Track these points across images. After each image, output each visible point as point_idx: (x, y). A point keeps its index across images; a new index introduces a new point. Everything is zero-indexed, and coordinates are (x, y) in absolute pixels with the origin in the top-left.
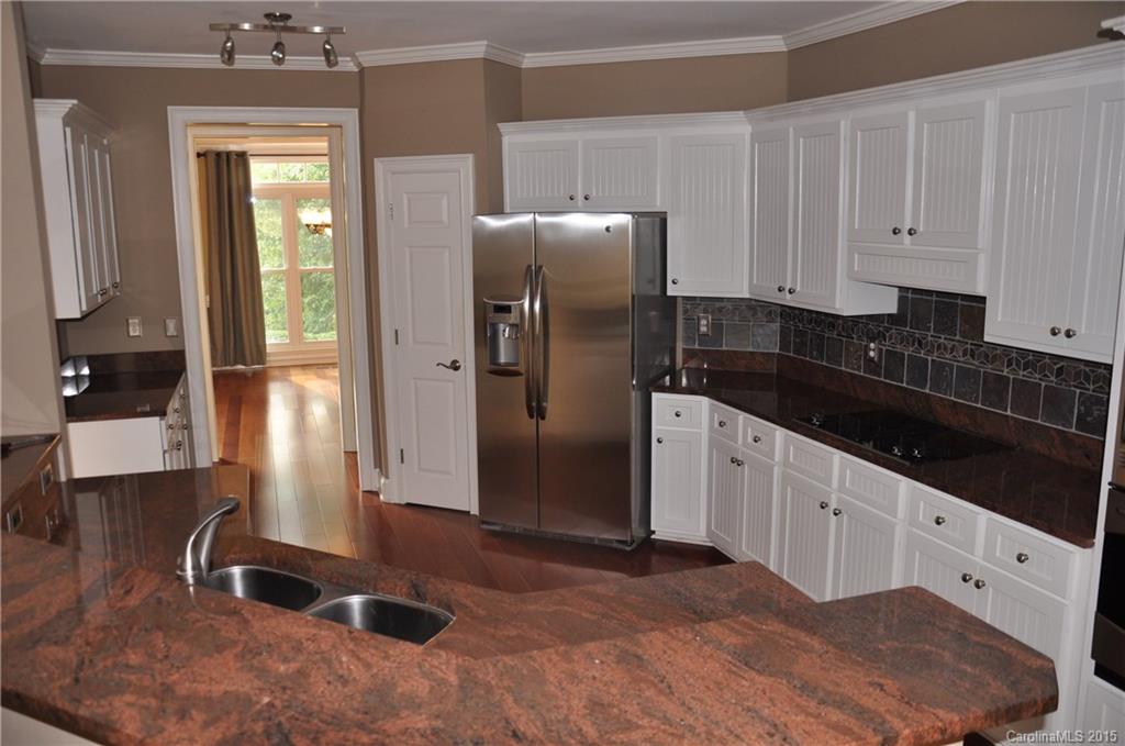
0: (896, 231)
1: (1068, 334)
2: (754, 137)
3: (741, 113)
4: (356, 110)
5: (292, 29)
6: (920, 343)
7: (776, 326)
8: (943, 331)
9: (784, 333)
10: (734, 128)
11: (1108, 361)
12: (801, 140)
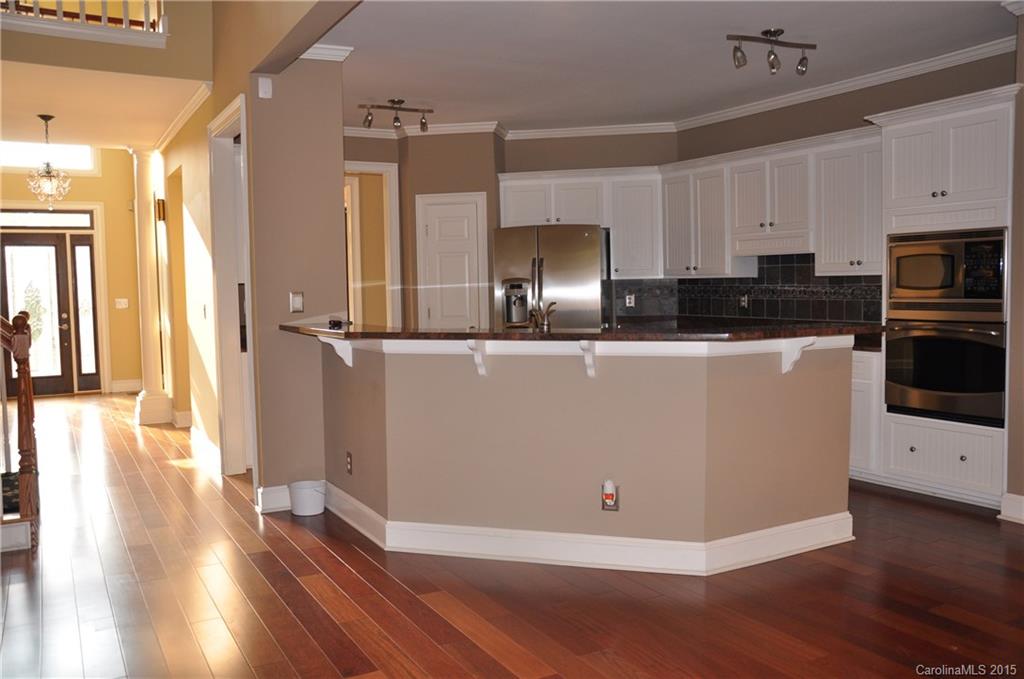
0: (762, 225)
1: (859, 263)
2: (664, 182)
3: (656, 167)
4: (396, 165)
5: (404, 110)
6: (773, 293)
7: (675, 299)
8: (787, 282)
9: (681, 303)
10: (652, 177)
11: (879, 274)
12: (698, 182)
